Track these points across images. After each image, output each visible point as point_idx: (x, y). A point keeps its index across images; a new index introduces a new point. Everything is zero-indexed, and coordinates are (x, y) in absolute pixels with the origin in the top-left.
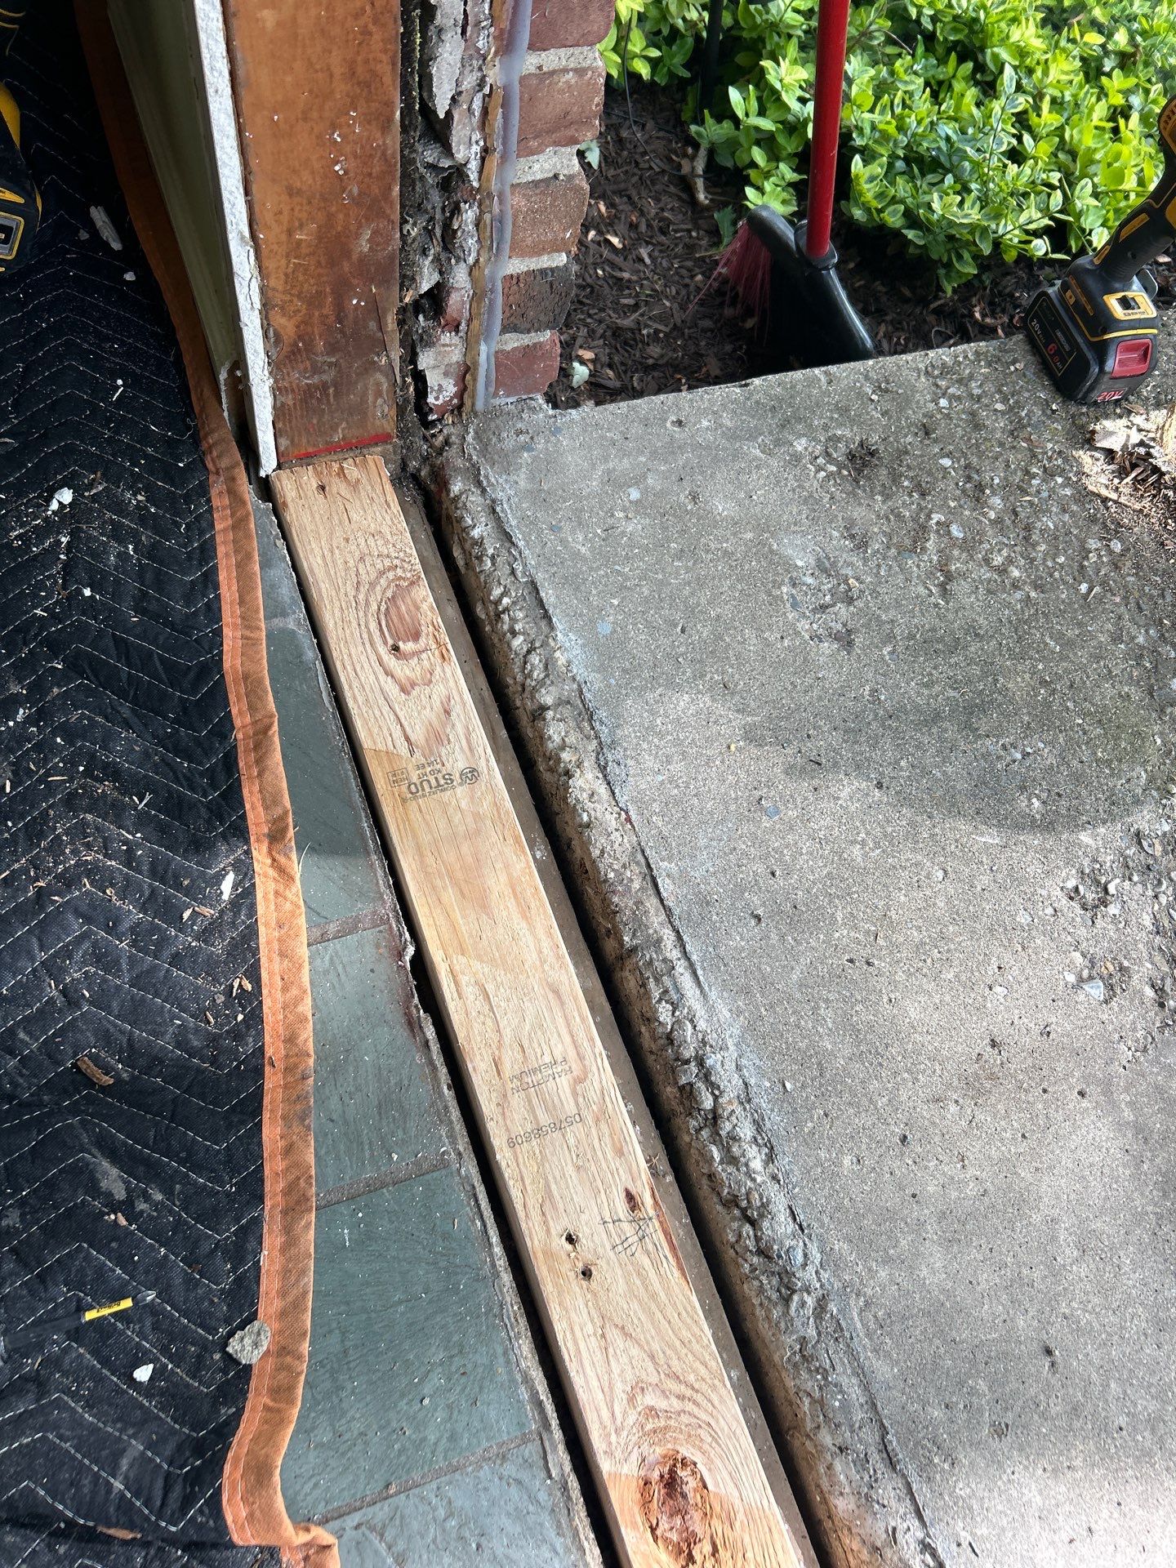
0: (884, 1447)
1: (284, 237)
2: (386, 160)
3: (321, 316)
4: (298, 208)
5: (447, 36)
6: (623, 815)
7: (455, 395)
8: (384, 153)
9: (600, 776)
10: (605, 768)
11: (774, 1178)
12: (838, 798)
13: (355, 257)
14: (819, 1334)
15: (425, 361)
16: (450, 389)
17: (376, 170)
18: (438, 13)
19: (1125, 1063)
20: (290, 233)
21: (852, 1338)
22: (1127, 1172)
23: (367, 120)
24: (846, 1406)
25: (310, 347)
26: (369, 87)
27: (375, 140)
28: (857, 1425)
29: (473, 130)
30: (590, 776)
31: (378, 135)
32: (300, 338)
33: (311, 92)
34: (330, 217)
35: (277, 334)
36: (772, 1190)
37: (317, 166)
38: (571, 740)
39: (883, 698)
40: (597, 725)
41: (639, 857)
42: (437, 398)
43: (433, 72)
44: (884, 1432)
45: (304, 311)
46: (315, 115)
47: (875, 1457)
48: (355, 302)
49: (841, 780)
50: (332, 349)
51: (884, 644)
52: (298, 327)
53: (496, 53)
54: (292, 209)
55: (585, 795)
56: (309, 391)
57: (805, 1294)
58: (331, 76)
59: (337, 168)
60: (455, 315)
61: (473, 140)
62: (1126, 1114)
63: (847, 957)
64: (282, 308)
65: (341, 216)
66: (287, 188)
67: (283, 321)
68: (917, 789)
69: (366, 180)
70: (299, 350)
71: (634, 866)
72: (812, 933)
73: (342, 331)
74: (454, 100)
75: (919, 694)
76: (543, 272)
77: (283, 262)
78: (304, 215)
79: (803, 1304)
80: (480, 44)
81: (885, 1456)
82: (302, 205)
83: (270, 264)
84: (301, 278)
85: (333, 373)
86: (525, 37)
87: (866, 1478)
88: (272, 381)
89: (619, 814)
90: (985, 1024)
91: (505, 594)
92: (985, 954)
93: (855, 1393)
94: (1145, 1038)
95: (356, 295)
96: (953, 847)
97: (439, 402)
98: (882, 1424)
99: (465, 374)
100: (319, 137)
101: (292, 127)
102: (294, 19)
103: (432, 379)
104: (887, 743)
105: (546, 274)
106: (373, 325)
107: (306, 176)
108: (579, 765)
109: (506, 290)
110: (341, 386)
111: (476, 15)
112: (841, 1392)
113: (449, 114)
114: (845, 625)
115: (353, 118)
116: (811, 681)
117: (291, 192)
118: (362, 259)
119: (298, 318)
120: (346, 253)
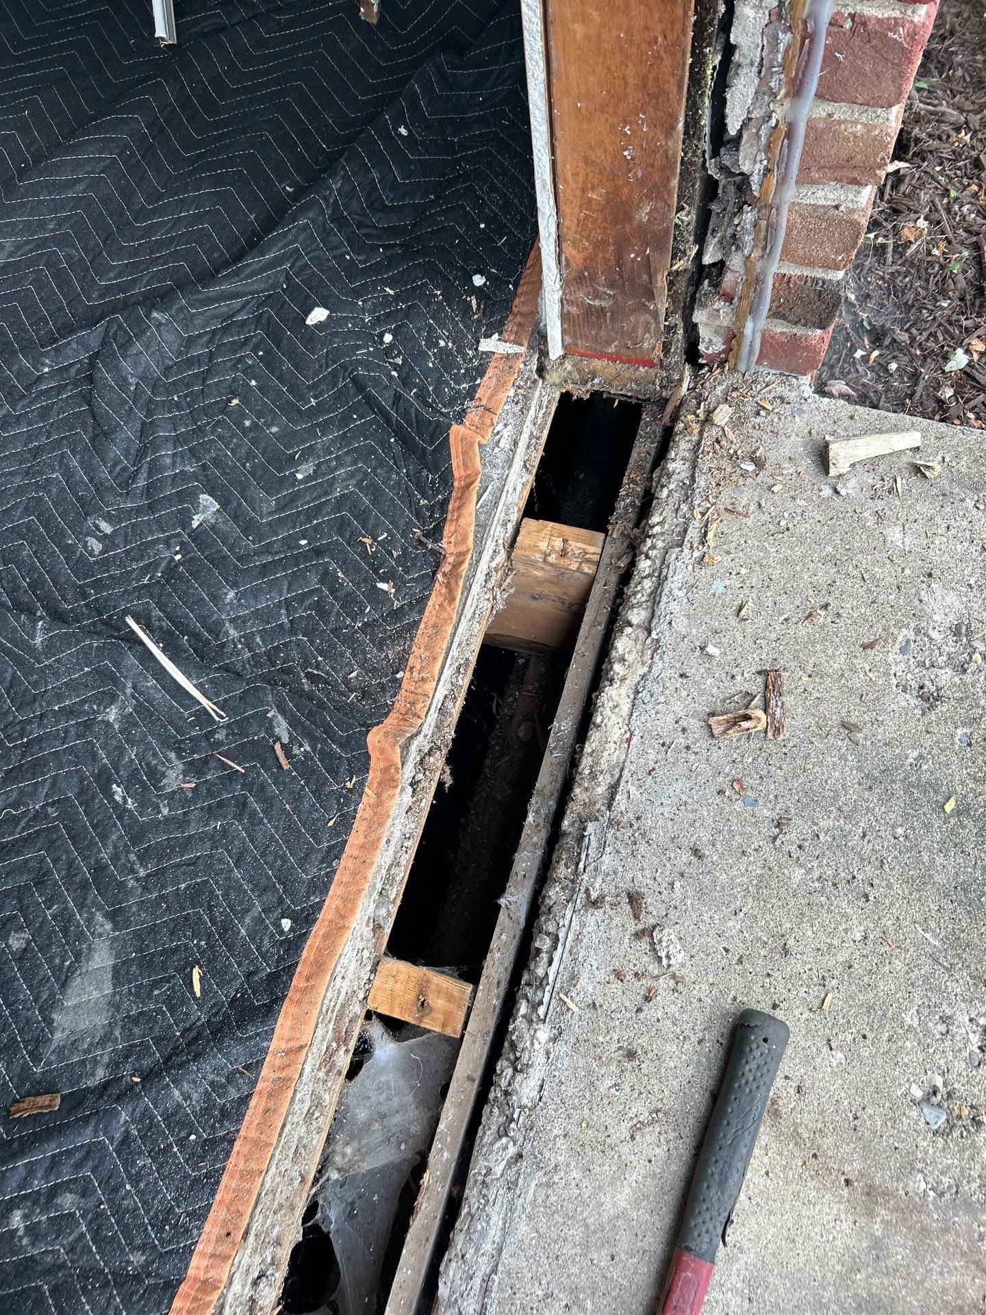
0: (487, 1280)
1: (578, 193)
2: (667, 158)
3: (604, 257)
4: (591, 175)
5: (742, 72)
6: (628, 735)
7: (723, 351)
8: (666, 152)
9: (632, 696)
10: (639, 692)
11: (548, 1053)
12: (816, 824)
13: (635, 223)
14: (502, 1175)
15: (699, 316)
16: (718, 346)
17: (658, 164)
18: (737, 51)
19: (910, 1189)
20: (584, 191)
21: (519, 1196)
22: (838, 1268)
23: (653, 125)
24: (484, 1233)
25: (593, 278)
26: (657, 99)
27: (659, 140)
28: (482, 1251)
29: (759, 150)
30: (623, 691)
31: (662, 137)
32: (586, 268)
33: (608, 92)
34: (617, 187)
35: (567, 259)
36: (539, 1059)
37: (610, 148)
38: (630, 658)
39: (925, 767)
40: (657, 657)
41: (617, 772)
42: (707, 348)
43: (728, 97)
44: (494, 1271)
45: (590, 251)
46: (611, 109)
47: (477, 1281)
48: (632, 256)
49: (831, 812)
50: (612, 285)
51: (964, 724)
52: (585, 260)
53: (786, 95)
54: (587, 175)
55: (611, 704)
56: (590, 310)
57: (512, 1143)
58: (626, 84)
59: (626, 153)
60: (728, 290)
61: (758, 158)
62: (876, 1227)
63: (725, 945)
64: (573, 243)
65: (626, 190)
66: (584, 158)
67: (573, 252)
68: (896, 857)
69: (650, 169)
70: (585, 278)
71: (608, 776)
72: (710, 910)
73: (620, 273)
74: (744, 125)
75: (962, 782)
76: (815, 281)
77: (577, 210)
78: (596, 181)
79: (505, 1148)
80: (772, 84)
81: (484, 1286)
82: (594, 173)
83: (566, 209)
84: (590, 226)
85: (611, 302)
86: (812, 87)
87: (463, 1288)
88: (561, 293)
89: (626, 732)
90: (802, 1071)
91: (661, 523)
92: (849, 1022)
93: (494, 1233)
94: (950, 1187)
95: (634, 251)
96: (890, 922)
97: (710, 352)
98: (497, 1266)
99: (733, 338)
100: (613, 127)
101: (591, 114)
102: (599, 36)
103: (703, 332)
104: (897, 806)
105: (817, 283)
106: (645, 277)
107: (600, 152)
108: (623, 679)
109: (777, 285)
110: (617, 313)
111: (771, 61)
112: (488, 1223)
113: (740, 133)
114: (938, 690)
115: (642, 120)
116: (867, 719)
117: (587, 161)
118: (640, 225)
119: (586, 253)
120: (630, 219)
